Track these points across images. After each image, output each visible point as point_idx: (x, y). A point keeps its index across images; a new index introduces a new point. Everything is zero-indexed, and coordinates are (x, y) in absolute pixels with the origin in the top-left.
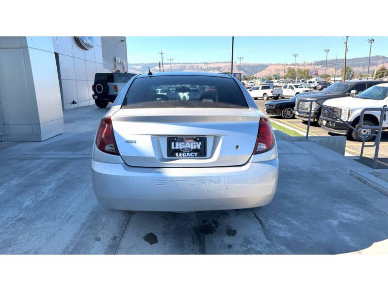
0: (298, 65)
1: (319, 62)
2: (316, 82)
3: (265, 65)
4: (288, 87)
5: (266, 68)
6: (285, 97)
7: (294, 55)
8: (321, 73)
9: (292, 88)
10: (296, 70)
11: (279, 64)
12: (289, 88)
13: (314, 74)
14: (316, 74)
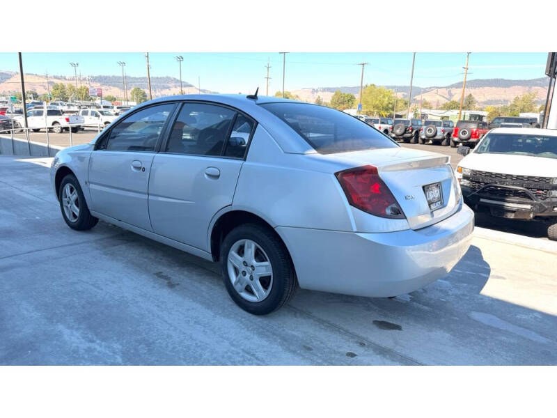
0: (65, 79)
1: (96, 77)
2: (115, 107)
3: (7, 75)
4: (89, 113)
5: (9, 78)
6: (86, 129)
7: (73, 65)
8: (105, 94)
9: (97, 116)
10: (67, 87)
11: (33, 74)
12: (92, 115)
13: (96, 94)
14: (100, 95)
